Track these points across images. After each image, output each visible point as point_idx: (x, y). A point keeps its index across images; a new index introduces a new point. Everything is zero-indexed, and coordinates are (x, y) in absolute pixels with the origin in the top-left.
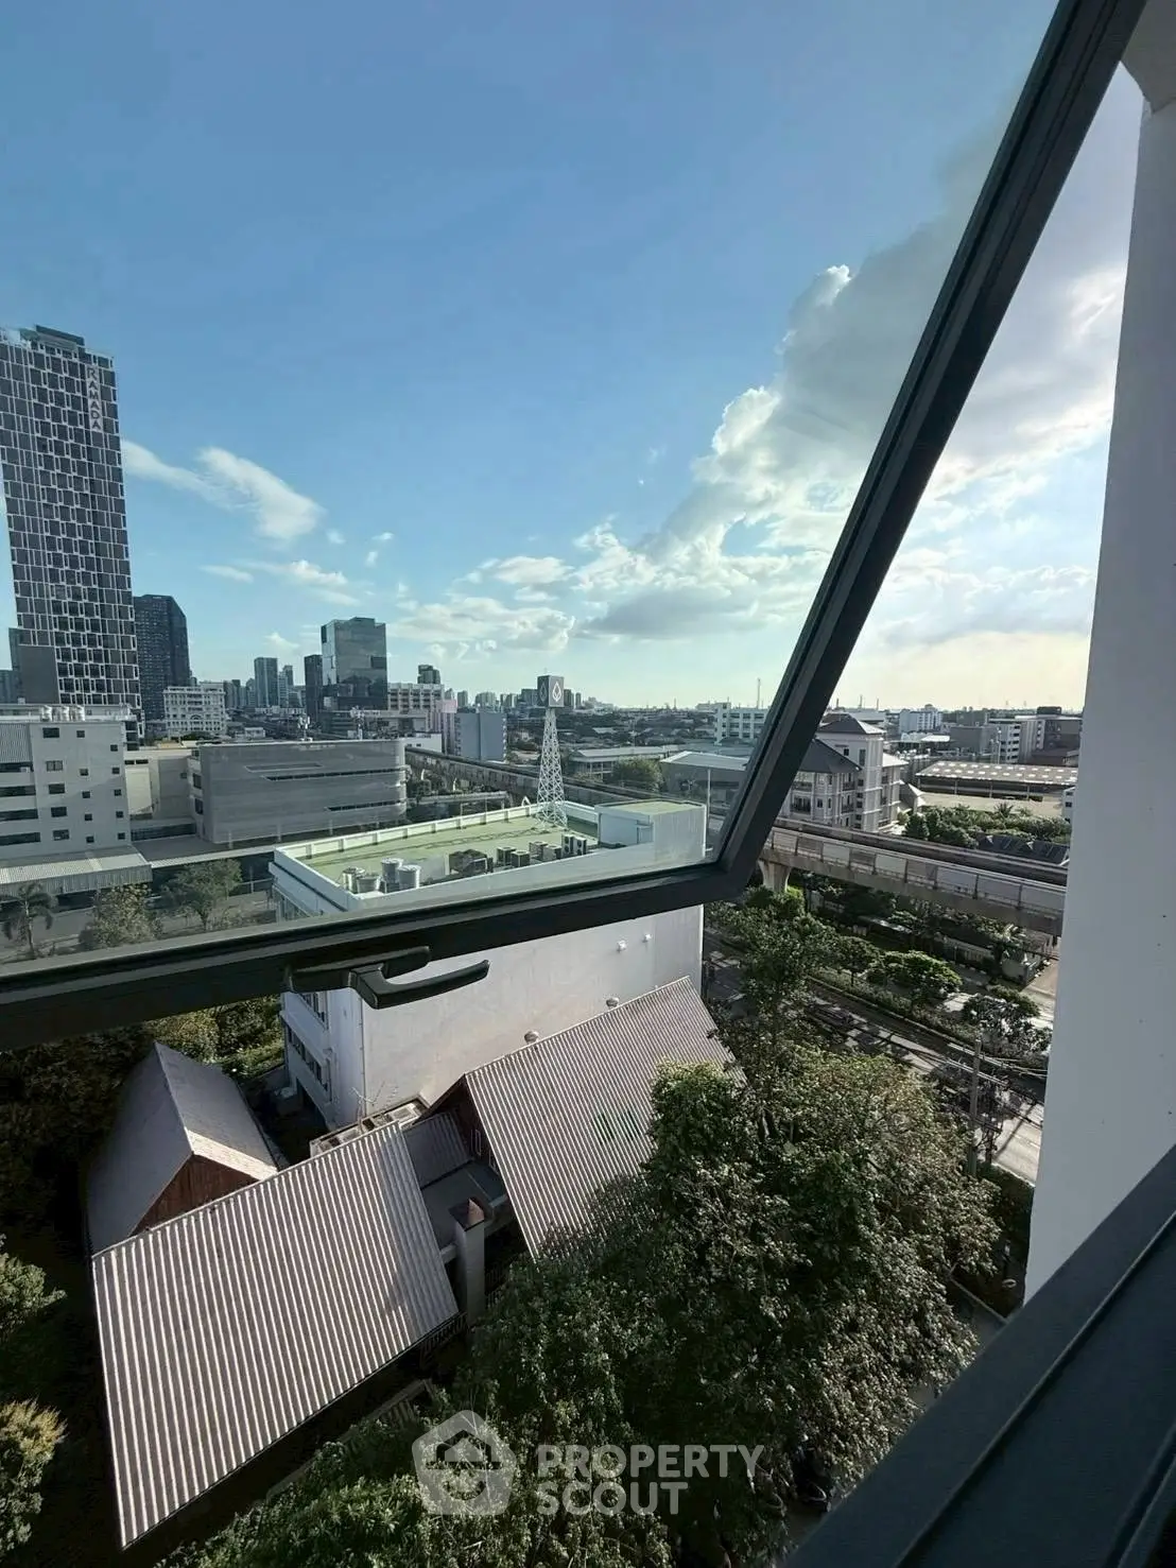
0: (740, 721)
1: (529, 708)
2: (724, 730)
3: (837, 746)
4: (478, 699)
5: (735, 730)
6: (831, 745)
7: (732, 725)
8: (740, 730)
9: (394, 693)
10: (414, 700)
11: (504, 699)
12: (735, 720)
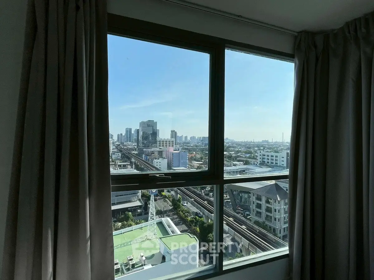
0: (266, 157)
1: (204, 143)
2: (260, 160)
3: (284, 187)
4: (191, 138)
5: (264, 160)
6: (282, 186)
7: (263, 159)
8: (266, 160)
9: (160, 141)
10: (166, 145)
11: (199, 138)
12: (264, 157)
